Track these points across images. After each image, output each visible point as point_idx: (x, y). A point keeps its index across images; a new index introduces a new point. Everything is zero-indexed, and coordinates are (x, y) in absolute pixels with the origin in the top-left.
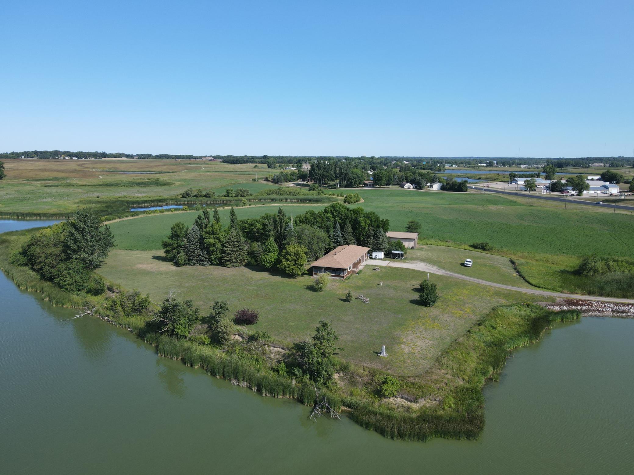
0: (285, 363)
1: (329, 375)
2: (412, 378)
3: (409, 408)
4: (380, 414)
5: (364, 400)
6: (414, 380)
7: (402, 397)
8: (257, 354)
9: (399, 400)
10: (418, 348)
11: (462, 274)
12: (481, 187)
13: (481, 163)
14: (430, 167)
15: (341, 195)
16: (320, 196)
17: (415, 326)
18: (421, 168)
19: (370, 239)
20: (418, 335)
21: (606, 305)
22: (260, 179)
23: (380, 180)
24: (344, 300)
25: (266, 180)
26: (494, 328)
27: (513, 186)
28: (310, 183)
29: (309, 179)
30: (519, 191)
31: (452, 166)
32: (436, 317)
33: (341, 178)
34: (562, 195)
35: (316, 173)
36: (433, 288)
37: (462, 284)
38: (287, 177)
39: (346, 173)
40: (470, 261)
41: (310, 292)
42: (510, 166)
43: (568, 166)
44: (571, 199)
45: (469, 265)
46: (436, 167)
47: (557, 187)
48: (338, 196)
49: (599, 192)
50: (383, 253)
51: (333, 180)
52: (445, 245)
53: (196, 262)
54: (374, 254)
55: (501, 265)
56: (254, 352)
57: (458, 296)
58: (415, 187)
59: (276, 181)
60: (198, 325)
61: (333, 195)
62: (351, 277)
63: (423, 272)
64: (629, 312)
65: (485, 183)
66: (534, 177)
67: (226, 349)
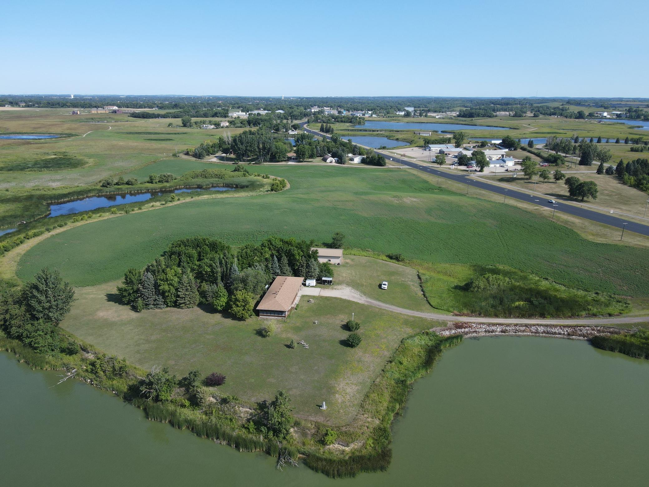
0: (253, 421)
1: (286, 431)
2: (345, 427)
3: (344, 451)
4: (326, 460)
5: (313, 448)
6: (346, 428)
7: (339, 444)
8: (230, 414)
9: (336, 446)
10: (348, 396)
11: (380, 301)
12: (398, 157)
13: (399, 110)
14: (351, 120)
15: (267, 176)
16: (246, 178)
17: (344, 372)
18: (342, 122)
19: (303, 268)
20: (348, 381)
21: (482, 326)
22: (181, 152)
23: (303, 155)
24: (289, 346)
25: (187, 154)
26: (401, 363)
27: (427, 153)
28: (232, 156)
29: (231, 150)
30: (432, 162)
31: (371, 115)
32: (360, 358)
33: (265, 152)
34: (467, 171)
35: (239, 148)
36: (357, 327)
37: (379, 314)
38: (208, 151)
39: (269, 148)
40: (386, 283)
41: (260, 338)
42: (426, 116)
43: (478, 116)
44: (474, 177)
45: (385, 288)
46: (356, 120)
47: (463, 161)
48: (263, 177)
49: (498, 165)
50: (315, 280)
51: (256, 155)
52: (366, 255)
53: (153, 306)
54: (308, 282)
55: (410, 281)
56: (227, 413)
57: (376, 330)
58: (337, 161)
59: (198, 156)
60: (177, 388)
61: (259, 175)
62: (291, 314)
63: (349, 302)
64: (496, 331)
65: (402, 148)
66: (446, 142)
67: (204, 409)
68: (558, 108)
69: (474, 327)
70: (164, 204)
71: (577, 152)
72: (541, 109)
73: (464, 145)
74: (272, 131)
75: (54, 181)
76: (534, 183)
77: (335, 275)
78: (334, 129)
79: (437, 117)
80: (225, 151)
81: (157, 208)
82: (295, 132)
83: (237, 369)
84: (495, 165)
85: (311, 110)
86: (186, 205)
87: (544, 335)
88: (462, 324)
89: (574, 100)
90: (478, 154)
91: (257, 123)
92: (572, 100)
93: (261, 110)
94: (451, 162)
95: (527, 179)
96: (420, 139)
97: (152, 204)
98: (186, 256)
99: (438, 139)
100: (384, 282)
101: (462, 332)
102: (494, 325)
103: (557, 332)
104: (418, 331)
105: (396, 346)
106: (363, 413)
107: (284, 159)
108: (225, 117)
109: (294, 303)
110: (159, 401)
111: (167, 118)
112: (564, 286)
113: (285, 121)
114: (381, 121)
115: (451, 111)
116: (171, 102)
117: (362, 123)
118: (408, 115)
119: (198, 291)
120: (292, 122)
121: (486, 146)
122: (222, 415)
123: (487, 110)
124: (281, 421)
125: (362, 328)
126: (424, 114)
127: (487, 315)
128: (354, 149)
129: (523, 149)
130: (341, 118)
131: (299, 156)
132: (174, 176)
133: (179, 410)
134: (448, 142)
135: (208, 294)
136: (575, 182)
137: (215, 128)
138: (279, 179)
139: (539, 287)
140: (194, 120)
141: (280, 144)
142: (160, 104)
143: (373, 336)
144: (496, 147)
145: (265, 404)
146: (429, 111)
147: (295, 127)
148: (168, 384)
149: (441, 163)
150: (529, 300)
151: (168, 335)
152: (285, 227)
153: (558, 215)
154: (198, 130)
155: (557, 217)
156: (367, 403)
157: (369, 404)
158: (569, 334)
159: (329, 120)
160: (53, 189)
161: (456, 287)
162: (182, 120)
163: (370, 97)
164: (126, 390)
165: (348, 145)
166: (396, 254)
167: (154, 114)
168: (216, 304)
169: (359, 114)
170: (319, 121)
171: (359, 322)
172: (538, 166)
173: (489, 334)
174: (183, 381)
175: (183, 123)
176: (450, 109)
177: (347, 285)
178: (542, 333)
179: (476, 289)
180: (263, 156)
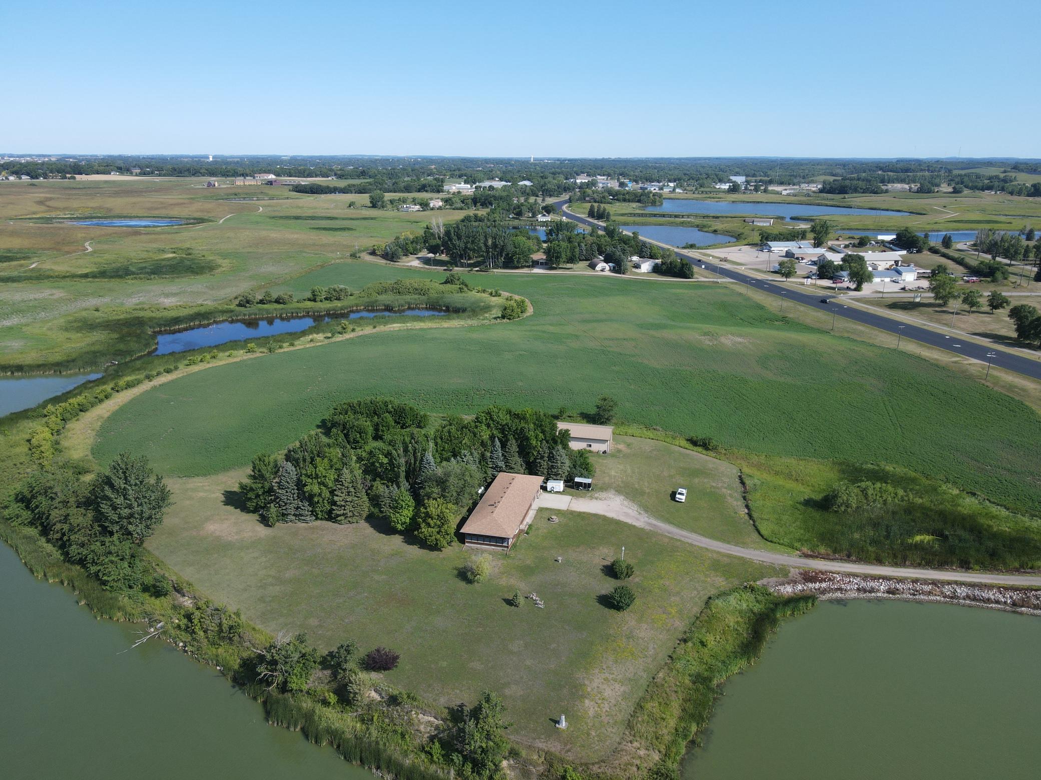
0: (441, 741)
1: (494, 764)
2: (597, 766)
6: (599, 768)
8: (402, 725)
10: (606, 705)
11: (670, 523)
12: (716, 262)
13: (721, 181)
14: (639, 198)
15: (496, 292)
16: (463, 294)
17: (603, 657)
18: (625, 200)
19: (544, 461)
20: (607, 675)
21: (851, 580)
22: (363, 251)
23: (557, 257)
24: (510, 602)
25: (373, 253)
26: (703, 644)
27: (764, 256)
28: (444, 257)
29: (442, 248)
30: (772, 272)
31: (674, 190)
32: (631, 632)
33: (496, 253)
34: (834, 289)
35: (454, 245)
36: (629, 572)
37: (671, 548)
38: (406, 248)
39: (503, 246)
40: (684, 491)
41: (463, 584)
42: (765, 191)
43: (856, 190)
44: (845, 299)
45: (682, 499)
46: (649, 197)
47: (827, 272)
48: (491, 294)
49: (887, 280)
50: (562, 482)
51: (482, 256)
52: (651, 436)
53: (293, 518)
54: (550, 485)
55: (726, 488)
56: (397, 721)
57: (662, 578)
58: (612, 269)
59: (390, 256)
60: (318, 670)
61: (484, 291)
62: (519, 542)
63: (618, 523)
64: (878, 591)
65: (722, 247)
66: (798, 237)
67: (360, 711)
68: (997, 177)
69: (838, 582)
70: (330, 338)
71: (1032, 256)
72: (966, 179)
73: (830, 243)
74: (511, 216)
75: (167, 296)
76: (952, 313)
77: (598, 473)
78: (611, 213)
79: (784, 193)
80: (433, 249)
81: (318, 344)
82: (548, 218)
83: (420, 640)
84: (882, 279)
85: (575, 181)
86: (364, 340)
87: (968, 602)
88: (816, 574)
89: (1026, 164)
90: (852, 260)
91: (487, 201)
92: (1021, 164)
93: (495, 180)
94: (804, 273)
95: (939, 305)
96: (753, 230)
97: (311, 337)
98: (355, 430)
99: (785, 231)
100: (680, 489)
101: (816, 589)
102: (874, 578)
103: (992, 597)
104: (736, 582)
105: (696, 610)
106: (631, 738)
107: (527, 264)
108: (438, 192)
109: (525, 523)
110: (288, 691)
111: (347, 193)
112: (1005, 508)
113: (532, 200)
114: (690, 199)
115: (808, 183)
116: (357, 166)
117: (658, 204)
118: (735, 189)
119: (368, 494)
120: (543, 200)
121: (868, 246)
122: (389, 725)
123: (870, 181)
124: (487, 746)
125: (638, 573)
126: (762, 188)
127: (863, 558)
128: (642, 249)
129: (934, 251)
130: (624, 195)
131: (551, 260)
132: (350, 290)
133: (319, 709)
134: (802, 238)
135: (382, 501)
136: (1029, 315)
137: (421, 209)
138: (517, 297)
139: (959, 508)
140: (388, 196)
141: (521, 239)
142: (340, 170)
143: (657, 590)
144: (885, 246)
145: (462, 711)
146: (771, 182)
147: (548, 210)
148: (304, 664)
149: (788, 275)
150: (940, 534)
151: (314, 570)
152: (520, 384)
153: (996, 373)
154: (394, 213)
155: (993, 377)
156: (640, 719)
157: (643, 721)
158: (1014, 604)
159: (604, 197)
160: (165, 309)
161: (808, 503)
162: (371, 196)
163: (674, 159)
164: (236, 667)
165: (633, 242)
166: (704, 436)
167: (328, 187)
168: (395, 519)
169: (653, 188)
170: (587, 199)
171: (632, 562)
172: (961, 282)
173: (865, 595)
174: (329, 658)
175: (371, 202)
176: (807, 178)
177: (617, 491)
178: (964, 599)
179: (843, 509)
180: (492, 259)
